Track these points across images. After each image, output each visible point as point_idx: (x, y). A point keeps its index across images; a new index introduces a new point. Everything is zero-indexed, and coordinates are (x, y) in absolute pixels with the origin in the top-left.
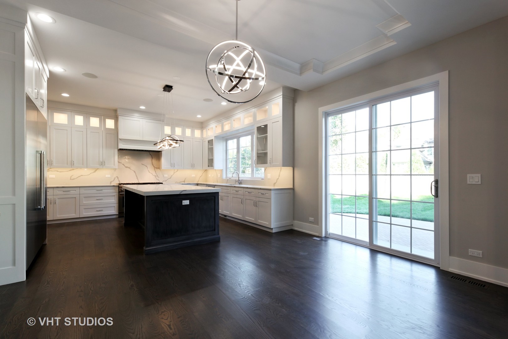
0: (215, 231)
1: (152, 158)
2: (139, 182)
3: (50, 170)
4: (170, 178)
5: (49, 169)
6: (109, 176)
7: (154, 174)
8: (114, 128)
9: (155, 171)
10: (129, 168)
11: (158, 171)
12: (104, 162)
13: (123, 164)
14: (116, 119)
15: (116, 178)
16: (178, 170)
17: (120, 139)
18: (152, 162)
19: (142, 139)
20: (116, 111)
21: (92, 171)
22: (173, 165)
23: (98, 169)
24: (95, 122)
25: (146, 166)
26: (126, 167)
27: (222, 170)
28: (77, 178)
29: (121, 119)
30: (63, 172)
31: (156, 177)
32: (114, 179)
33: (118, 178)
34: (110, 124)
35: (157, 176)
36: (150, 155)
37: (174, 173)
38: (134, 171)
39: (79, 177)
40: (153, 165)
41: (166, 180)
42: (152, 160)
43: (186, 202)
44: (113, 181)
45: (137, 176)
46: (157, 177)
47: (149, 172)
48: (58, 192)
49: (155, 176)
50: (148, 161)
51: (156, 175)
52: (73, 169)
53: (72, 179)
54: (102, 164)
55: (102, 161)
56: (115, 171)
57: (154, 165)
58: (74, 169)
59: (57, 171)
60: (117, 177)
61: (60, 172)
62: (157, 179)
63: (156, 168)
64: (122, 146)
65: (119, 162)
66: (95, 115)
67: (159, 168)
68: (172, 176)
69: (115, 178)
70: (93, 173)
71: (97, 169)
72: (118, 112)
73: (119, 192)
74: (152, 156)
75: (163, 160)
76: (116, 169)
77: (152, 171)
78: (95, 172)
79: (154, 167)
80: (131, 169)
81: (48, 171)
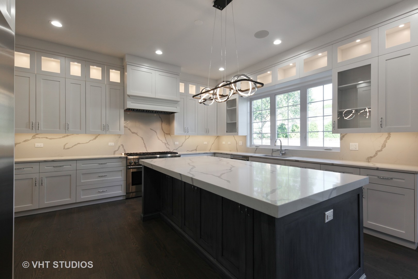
0: (360, 266)
1: (162, 122)
2: (147, 151)
3: (36, 136)
4: (181, 146)
5: (35, 136)
6: (111, 144)
7: (164, 141)
8: (120, 82)
9: (165, 138)
10: (136, 134)
11: (168, 137)
12: (107, 126)
13: (129, 129)
14: (123, 70)
15: (121, 146)
16: (189, 136)
17: (129, 96)
18: (162, 127)
19: (154, 97)
20: (122, 59)
21: (92, 137)
22: (186, 131)
23: (99, 135)
24: (96, 72)
25: (156, 132)
26: (133, 133)
27: (246, 137)
28: (73, 147)
29: (129, 68)
30: (54, 139)
31: (166, 145)
32: (119, 148)
33: (123, 147)
34: (115, 76)
35: (167, 143)
36: (160, 117)
37: (186, 140)
38: (142, 138)
39: (75, 145)
40: (163, 130)
41: (177, 149)
42: (162, 124)
44: (118, 150)
45: (145, 144)
46: (167, 145)
47: (159, 139)
48: (46, 168)
49: (165, 144)
50: (157, 125)
51: (166, 143)
52: (68, 136)
53: (66, 148)
54: (105, 129)
55: (105, 125)
56: (120, 137)
57: (164, 131)
58: (68, 134)
59: (47, 138)
60: (122, 145)
61: (50, 139)
62: (167, 147)
63: (166, 134)
64: (131, 105)
65: (125, 127)
66: (96, 64)
67: (169, 134)
68: (183, 143)
69: (119, 146)
70: (92, 140)
71: (97, 135)
72: (127, 59)
73: (127, 166)
74: (161, 119)
75: (176, 124)
76: (120, 135)
77: (162, 138)
78: (95, 138)
79: (164, 132)
80: (138, 135)
81: (34, 137)
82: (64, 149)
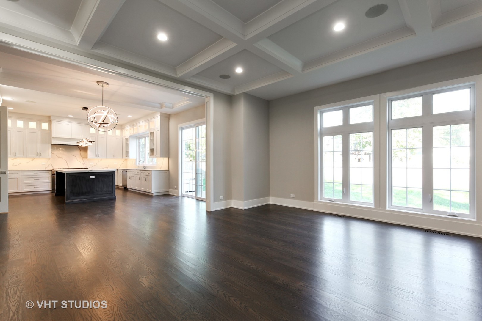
0: (112, 193)
1: (80, 150)
2: (69, 167)
4: (96, 165)
6: (44, 163)
7: (82, 162)
8: (48, 129)
9: (83, 160)
10: (61, 158)
11: (85, 160)
12: (40, 153)
13: (56, 155)
14: (50, 123)
15: (50, 165)
16: (102, 159)
17: (53, 138)
18: (80, 154)
19: (71, 137)
20: (50, 117)
21: (31, 160)
22: (97, 156)
24: (33, 125)
25: (76, 157)
26: (59, 157)
28: (18, 165)
29: (53, 123)
32: (49, 166)
34: (45, 126)
35: (85, 163)
37: (99, 161)
38: (65, 160)
39: (20, 164)
41: (92, 167)
42: (80, 152)
43: (93, 177)
44: (48, 167)
45: (67, 163)
47: (78, 161)
49: (83, 164)
50: (77, 153)
52: (15, 159)
53: (14, 165)
54: (39, 155)
55: (38, 153)
56: (49, 160)
60: (51, 164)
62: (84, 166)
63: (84, 158)
64: (54, 142)
65: (52, 153)
66: (33, 120)
67: (86, 158)
68: (97, 163)
69: (49, 165)
71: (34, 159)
72: (52, 119)
73: (52, 175)
74: (80, 149)
75: (89, 151)
76: (50, 158)
77: (80, 160)
78: (33, 160)
79: (82, 156)
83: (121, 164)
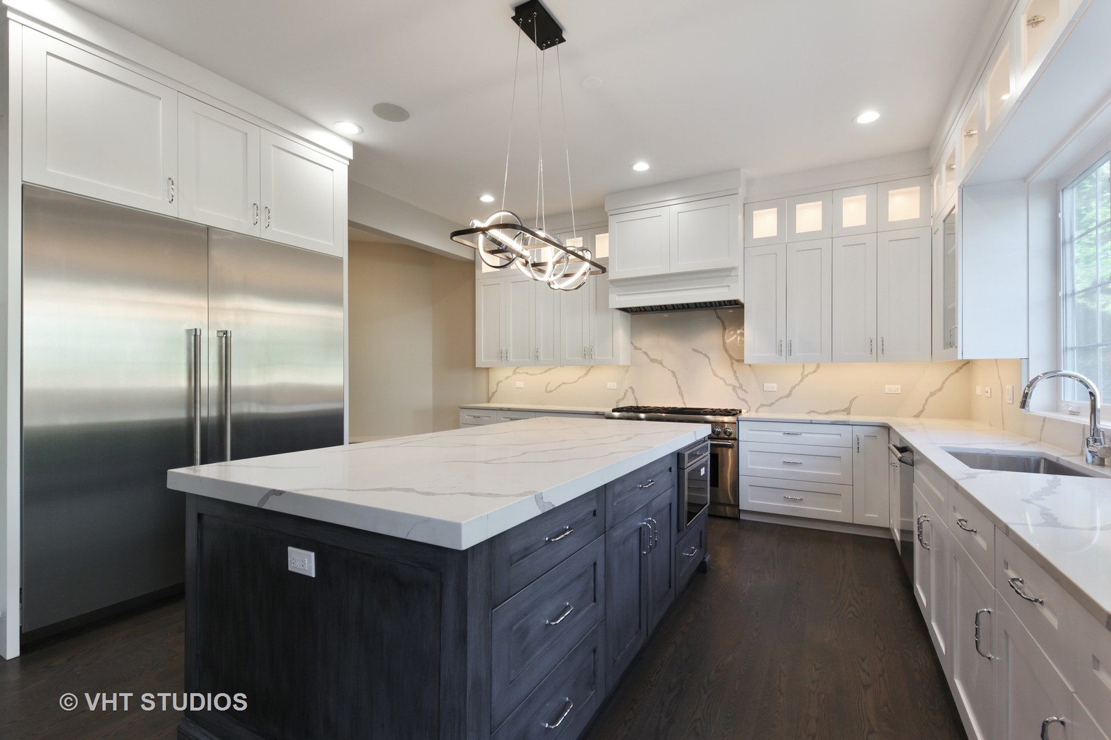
1: (725, 329)
2: (684, 403)
3: (517, 371)
4: (788, 396)
5: (515, 370)
6: (612, 385)
7: (730, 378)
9: (735, 372)
10: (660, 363)
11: (743, 369)
13: (643, 353)
15: (630, 390)
16: (818, 366)
17: (614, 282)
18: (724, 341)
19: (667, 272)
21: (582, 372)
22: (785, 349)
23: (592, 367)
25: (707, 356)
26: (653, 361)
28: (556, 388)
30: (535, 375)
31: (736, 392)
32: (625, 394)
33: (633, 393)
35: (741, 387)
36: (719, 318)
37: (804, 377)
38: (673, 372)
39: (559, 386)
40: (726, 351)
41: (773, 404)
42: (723, 336)
44: (623, 399)
45: (679, 387)
46: (738, 390)
47: (716, 375)
49: (734, 388)
50: (710, 339)
51: (738, 386)
52: (550, 369)
53: (548, 390)
56: (626, 372)
57: (731, 353)
58: (552, 367)
59: (527, 373)
60: (631, 388)
61: (531, 375)
62: (739, 398)
63: (734, 358)
64: (618, 300)
65: (631, 347)
68: (794, 387)
69: (627, 391)
70: (582, 377)
71: (588, 368)
74: (723, 322)
75: (752, 335)
76: (625, 367)
77: (725, 371)
78: (586, 374)
79: (730, 356)
80: (663, 366)
81: (515, 372)
82: (546, 392)
83: (932, 394)
